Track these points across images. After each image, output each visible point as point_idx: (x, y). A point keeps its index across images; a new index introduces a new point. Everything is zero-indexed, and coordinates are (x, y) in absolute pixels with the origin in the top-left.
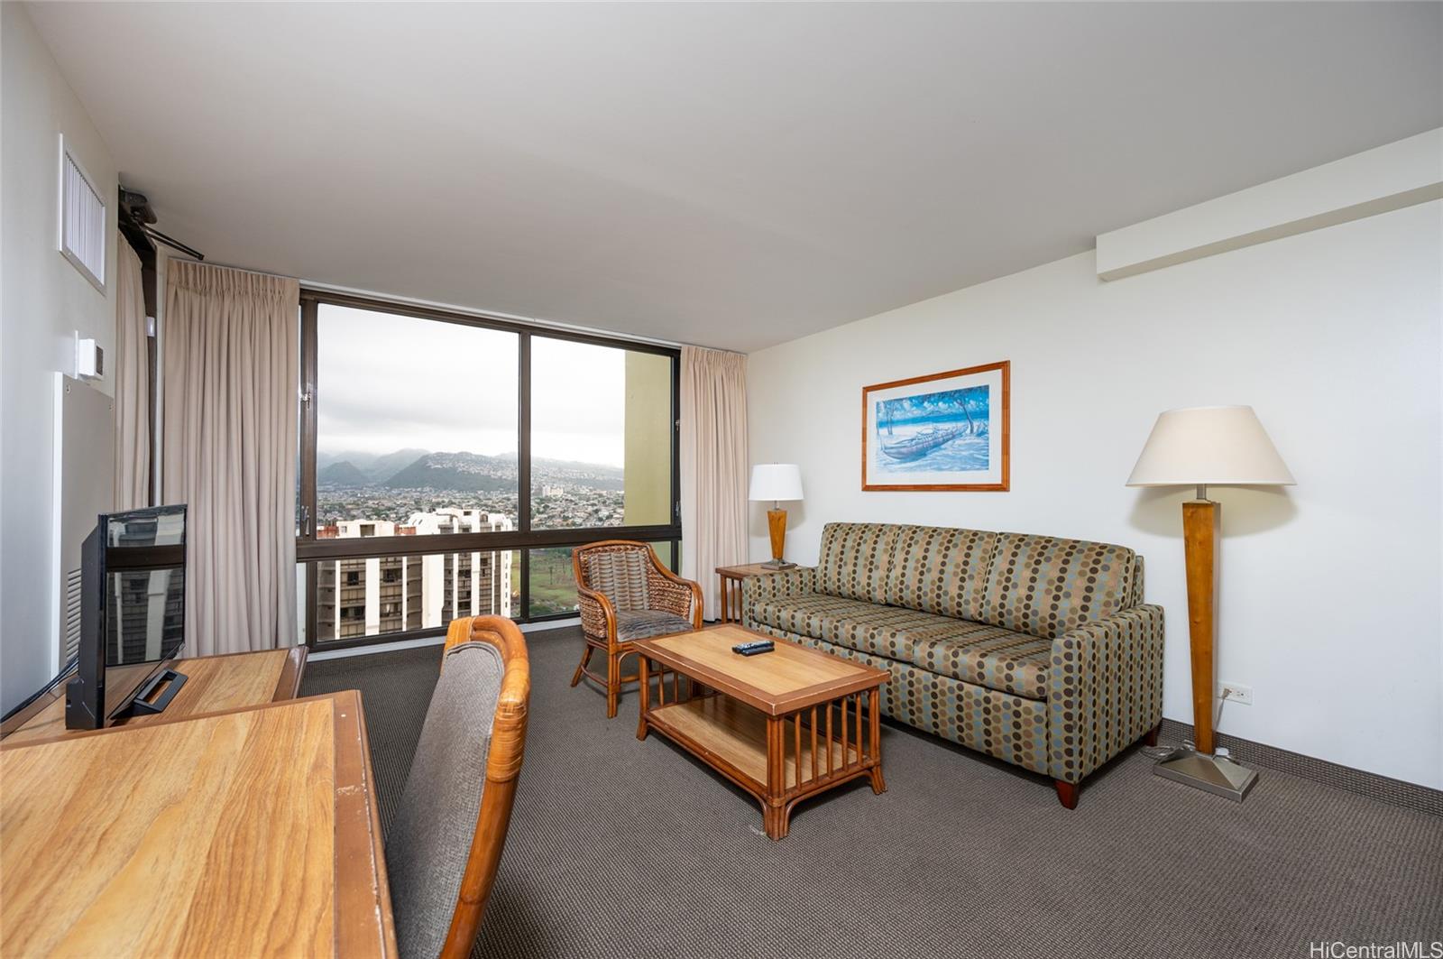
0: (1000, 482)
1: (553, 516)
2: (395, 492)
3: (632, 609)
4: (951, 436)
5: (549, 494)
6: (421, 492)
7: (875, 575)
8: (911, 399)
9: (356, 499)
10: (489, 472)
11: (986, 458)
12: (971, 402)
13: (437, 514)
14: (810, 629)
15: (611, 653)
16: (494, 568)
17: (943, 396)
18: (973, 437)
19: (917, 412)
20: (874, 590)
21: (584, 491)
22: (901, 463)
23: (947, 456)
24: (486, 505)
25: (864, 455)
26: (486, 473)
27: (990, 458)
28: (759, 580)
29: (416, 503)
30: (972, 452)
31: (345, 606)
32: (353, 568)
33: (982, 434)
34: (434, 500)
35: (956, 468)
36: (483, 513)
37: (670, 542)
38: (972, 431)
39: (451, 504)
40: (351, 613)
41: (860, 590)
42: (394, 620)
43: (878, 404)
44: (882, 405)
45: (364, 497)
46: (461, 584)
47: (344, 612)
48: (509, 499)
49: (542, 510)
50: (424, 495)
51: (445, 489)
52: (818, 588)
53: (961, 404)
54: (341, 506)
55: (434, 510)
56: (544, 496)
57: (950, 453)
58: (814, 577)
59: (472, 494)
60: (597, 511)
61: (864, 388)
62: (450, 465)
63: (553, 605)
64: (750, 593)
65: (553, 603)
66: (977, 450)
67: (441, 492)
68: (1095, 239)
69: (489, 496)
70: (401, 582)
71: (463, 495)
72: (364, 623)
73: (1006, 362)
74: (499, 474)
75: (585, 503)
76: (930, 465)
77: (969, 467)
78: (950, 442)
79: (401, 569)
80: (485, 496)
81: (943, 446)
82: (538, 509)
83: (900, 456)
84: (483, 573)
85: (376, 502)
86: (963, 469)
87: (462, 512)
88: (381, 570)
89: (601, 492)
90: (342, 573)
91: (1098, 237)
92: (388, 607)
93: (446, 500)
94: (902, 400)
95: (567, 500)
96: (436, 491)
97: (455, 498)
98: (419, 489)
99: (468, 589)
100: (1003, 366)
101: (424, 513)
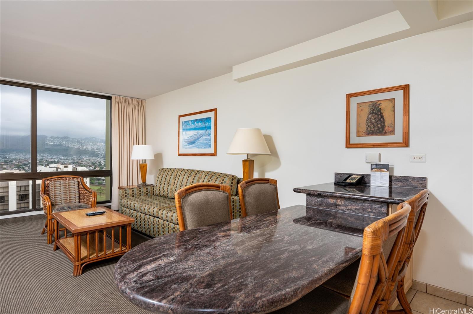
0: (213, 153)
3: (70, 203)
4: (202, 135)
7: (169, 187)
8: (192, 121)
10: (79, 147)
11: (210, 144)
12: (207, 123)
13: (50, 167)
14: (135, 208)
15: (49, 219)
17: (200, 120)
18: (207, 136)
19: (193, 126)
20: (169, 193)
22: (189, 145)
23: (201, 143)
24: (77, 163)
25: (179, 142)
27: (211, 144)
28: (126, 190)
30: (207, 141)
33: (209, 135)
34: (49, 160)
35: (203, 148)
36: (74, 166)
37: (110, 177)
38: (207, 134)
39: (58, 162)
41: (165, 194)
43: (183, 122)
44: (184, 123)
51: (56, 155)
52: (155, 193)
53: (204, 124)
55: (48, 165)
57: (201, 142)
58: (153, 189)
59: (70, 157)
61: (179, 116)
62: (58, 143)
64: (121, 195)
66: (208, 141)
67: (54, 156)
68: (232, 67)
70: (29, 201)
71: (65, 158)
73: (215, 109)
74: (85, 147)
76: (196, 146)
77: (206, 147)
78: (201, 138)
79: (29, 194)
80: (77, 158)
81: (200, 139)
83: (188, 143)
86: (205, 148)
87: (63, 166)
91: (233, 67)
94: (189, 121)
96: (50, 156)
97: (61, 159)
100: (215, 110)
101: (43, 167)
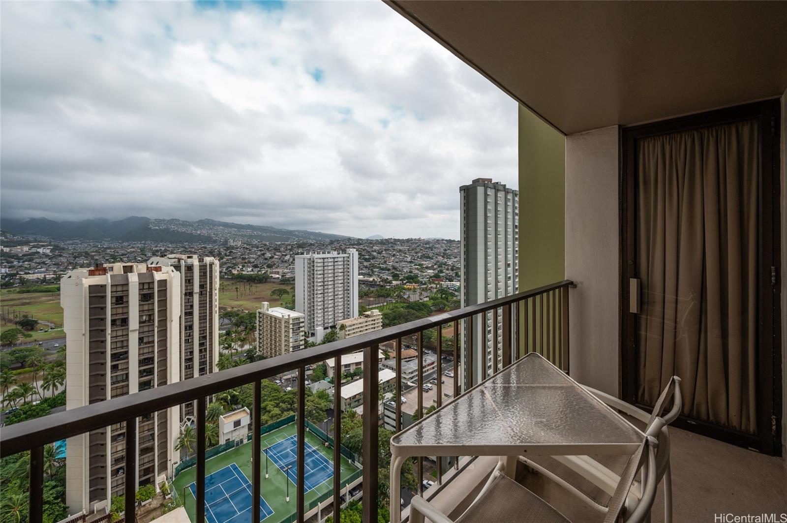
1: (236, 258)
2: (125, 244)
5: (232, 244)
6: (145, 244)
9: (97, 249)
10: (192, 231)
13: (169, 258)
16: (208, 290)
21: (255, 242)
26: (189, 232)
29: (141, 251)
31: (113, 318)
32: (119, 294)
34: (154, 249)
36: (200, 257)
40: (118, 323)
42: (149, 325)
45: (103, 247)
46: (187, 301)
47: (113, 322)
48: (205, 248)
49: (228, 254)
50: (147, 245)
51: (162, 242)
54: (87, 253)
56: (229, 245)
59: (181, 245)
60: (263, 254)
62: (164, 227)
63: (240, 311)
65: (239, 309)
69: (192, 246)
70: (154, 301)
71: (174, 246)
72: (128, 329)
74: (199, 232)
75: (256, 249)
79: (153, 293)
82: (225, 253)
84: (201, 293)
85: (112, 251)
87: (186, 256)
88: (139, 294)
89: (266, 243)
90: (111, 297)
92: (144, 318)
93: (163, 249)
95: (244, 248)
96: (155, 243)
97: (169, 247)
98: (143, 242)
99: (191, 304)
